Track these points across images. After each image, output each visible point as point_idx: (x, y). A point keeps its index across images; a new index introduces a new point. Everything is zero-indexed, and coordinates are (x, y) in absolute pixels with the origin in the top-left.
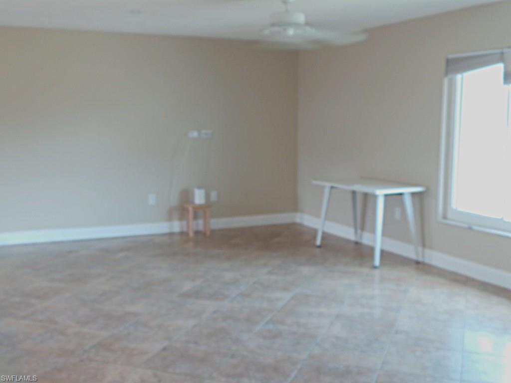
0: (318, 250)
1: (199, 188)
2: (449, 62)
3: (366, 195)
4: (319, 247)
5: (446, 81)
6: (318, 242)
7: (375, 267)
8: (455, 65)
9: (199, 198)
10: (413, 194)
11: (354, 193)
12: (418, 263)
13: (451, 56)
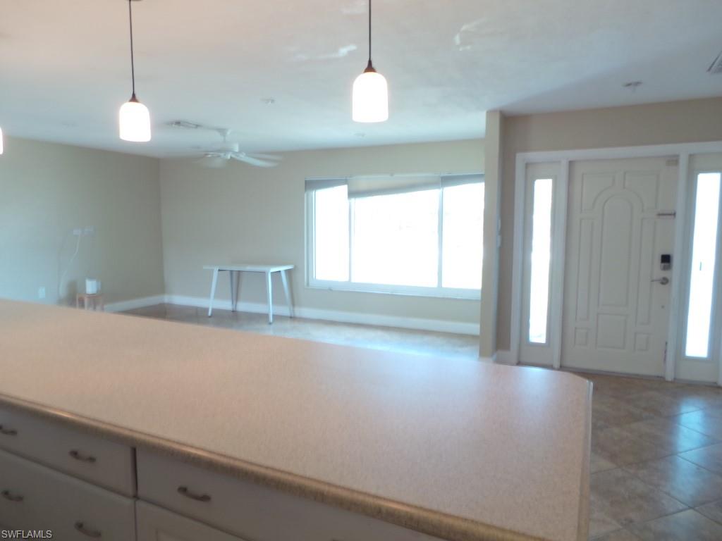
0: (209, 319)
1: (91, 278)
2: (307, 183)
3: (239, 272)
4: (210, 317)
5: (305, 195)
6: (210, 313)
7: (270, 324)
8: (312, 185)
9: (91, 287)
10: (286, 271)
11: (231, 272)
12: (291, 317)
13: (308, 179)
